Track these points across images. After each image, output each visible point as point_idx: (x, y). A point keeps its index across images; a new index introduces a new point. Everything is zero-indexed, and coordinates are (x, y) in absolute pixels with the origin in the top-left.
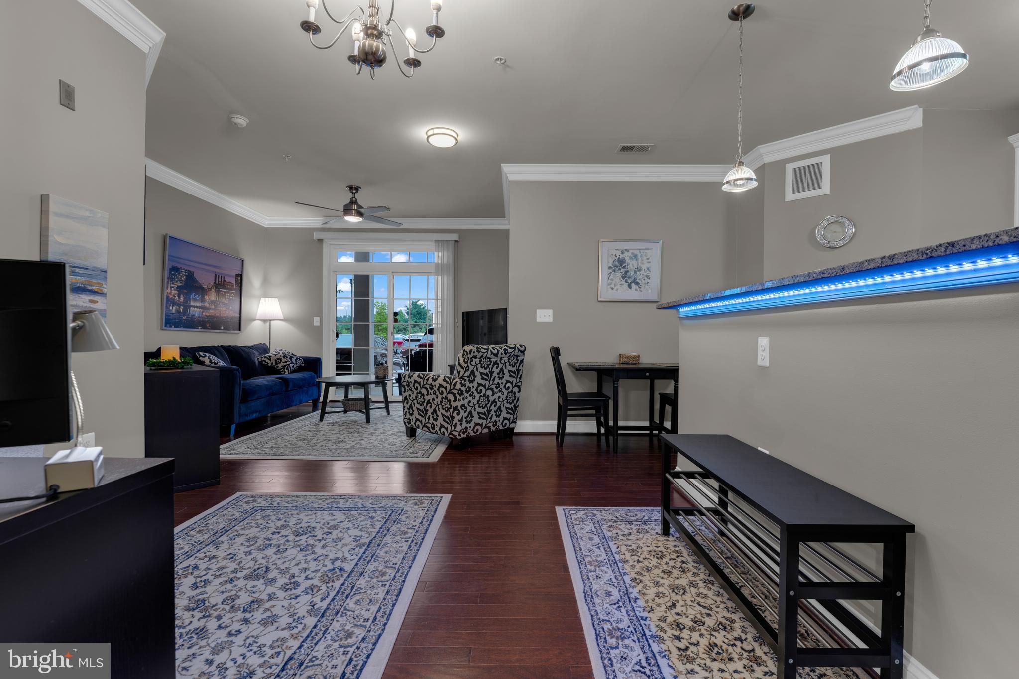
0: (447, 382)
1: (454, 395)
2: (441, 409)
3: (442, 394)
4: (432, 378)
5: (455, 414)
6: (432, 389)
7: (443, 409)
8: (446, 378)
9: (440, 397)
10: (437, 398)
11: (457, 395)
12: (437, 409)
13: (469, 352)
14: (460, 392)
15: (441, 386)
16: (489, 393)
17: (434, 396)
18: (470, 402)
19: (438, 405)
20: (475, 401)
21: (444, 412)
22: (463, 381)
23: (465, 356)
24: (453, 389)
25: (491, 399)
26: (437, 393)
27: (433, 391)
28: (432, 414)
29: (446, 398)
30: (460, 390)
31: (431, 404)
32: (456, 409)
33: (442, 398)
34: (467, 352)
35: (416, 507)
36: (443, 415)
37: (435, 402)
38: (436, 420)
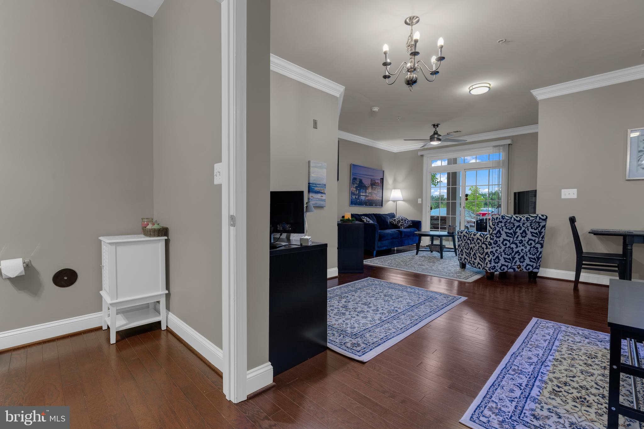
0: (482, 237)
1: (486, 245)
2: (478, 253)
3: (479, 244)
4: (474, 234)
5: (486, 257)
6: (473, 240)
7: (480, 253)
8: (481, 234)
9: (478, 245)
10: (476, 246)
11: (488, 245)
12: (476, 253)
13: (495, 219)
14: (489, 243)
15: (478, 239)
16: (513, 246)
17: (474, 245)
18: (497, 250)
19: (477, 250)
20: (502, 251)
21: (480, 255)
22: (492, 237)
23: (493, 221)
24: (485, 241)
25: (515, 250)
26: (476, 243)
27: (474, 242)
28: (473, 255)
29: (481, 246)
30: (490, 242)
31: (472, 249)
32: (487, 253)
33: (479, 246)
34: (494, 218)
35: (444, 299)
36: (479, 257)
37: (475, 249)
38: (475, 259)
